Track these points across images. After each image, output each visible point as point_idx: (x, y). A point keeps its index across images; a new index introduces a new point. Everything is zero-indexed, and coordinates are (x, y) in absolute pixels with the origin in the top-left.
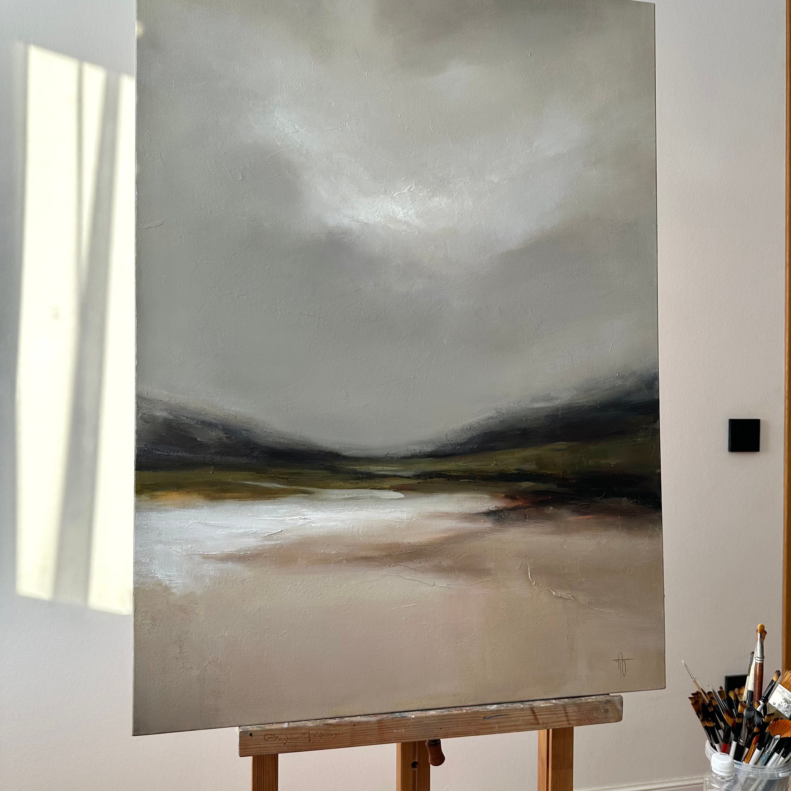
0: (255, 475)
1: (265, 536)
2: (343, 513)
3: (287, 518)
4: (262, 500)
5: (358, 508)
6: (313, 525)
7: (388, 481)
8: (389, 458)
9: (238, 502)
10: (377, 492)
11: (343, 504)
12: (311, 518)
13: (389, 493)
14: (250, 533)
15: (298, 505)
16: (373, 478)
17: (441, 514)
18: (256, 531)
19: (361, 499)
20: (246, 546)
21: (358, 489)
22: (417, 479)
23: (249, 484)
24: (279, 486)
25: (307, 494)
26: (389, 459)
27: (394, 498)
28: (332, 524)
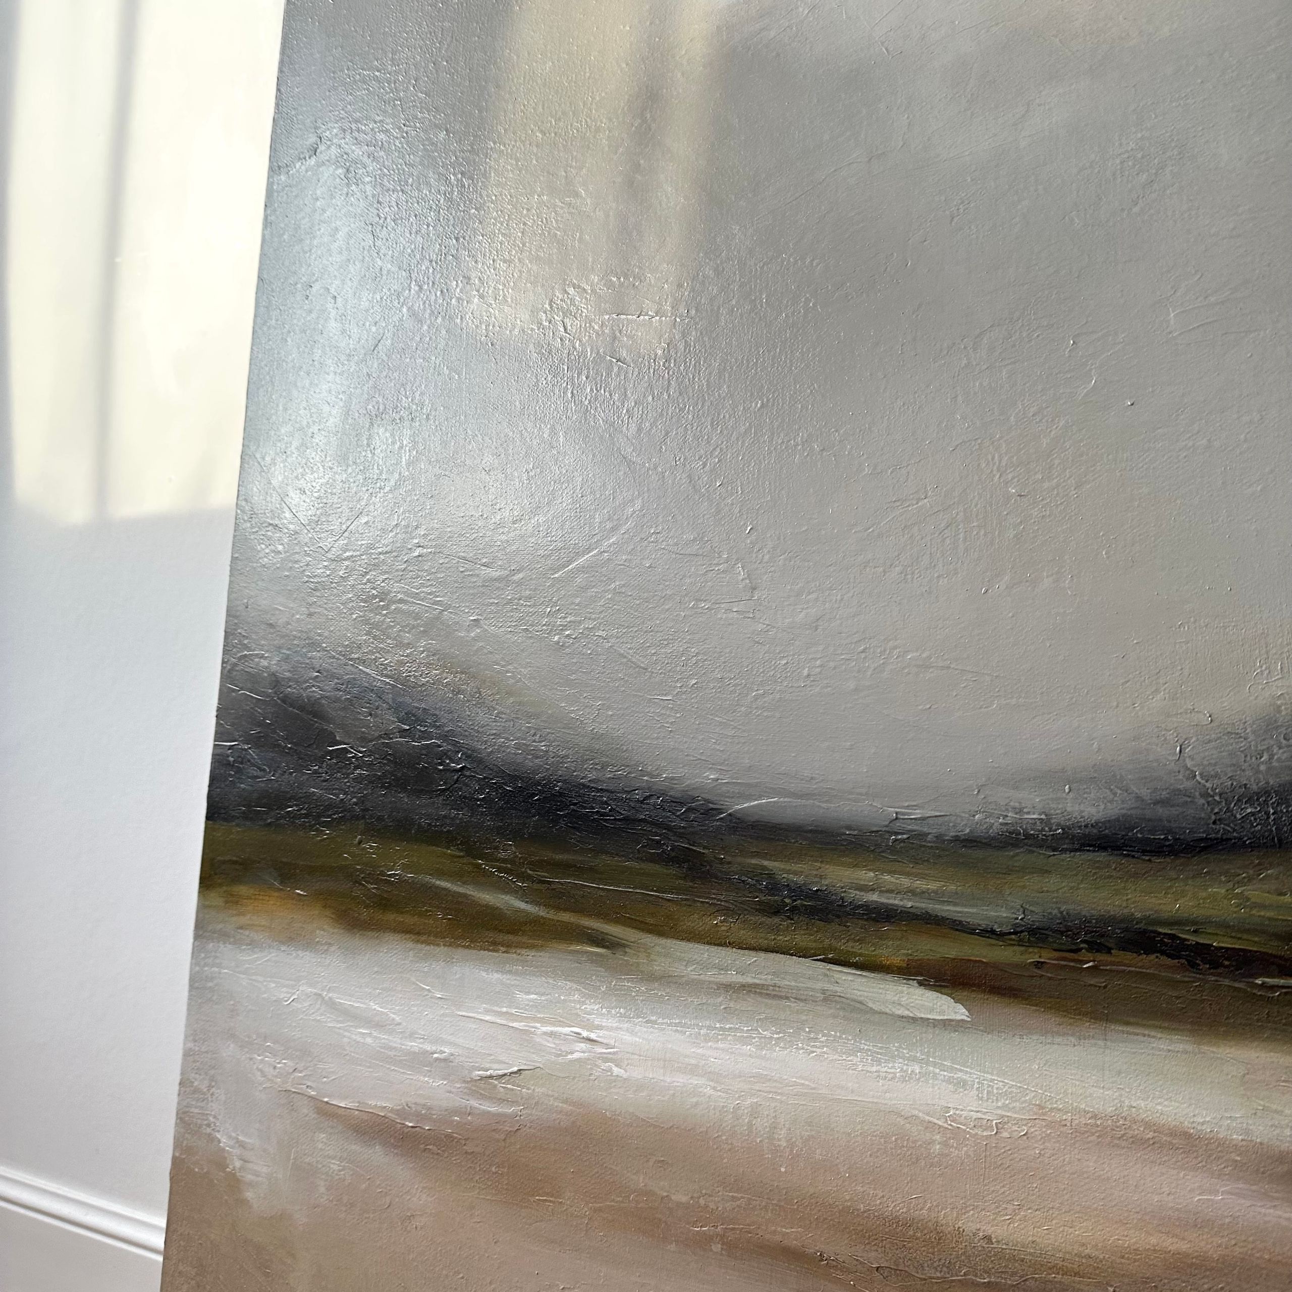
0: (461, 860)
1: (472, 1080)
2: (720, 1045)
3: (538, 1025)
4: (474, 948)
5: (775, 1036)
6: (616, 1070)
7: (899, 934)
8: (905, 836)
9: (410, 945)
10: (850, 978)
11: (722, 1007)
12: (612, 1042)
13: (902, 992)
14: (437, 1059)
15: (575, 986)
16: (838, 917)
17: (1151, 1135)
18: (452, 1055)
19: (787, 998)
20: (422, 1101)
21: (777, 952)
22: (1031, 945)
23: (445, 889)
24: (522, 905)
25: (603, 947)
26: (903, 841)
27: (923, 1016)
28: (680, 1080)
